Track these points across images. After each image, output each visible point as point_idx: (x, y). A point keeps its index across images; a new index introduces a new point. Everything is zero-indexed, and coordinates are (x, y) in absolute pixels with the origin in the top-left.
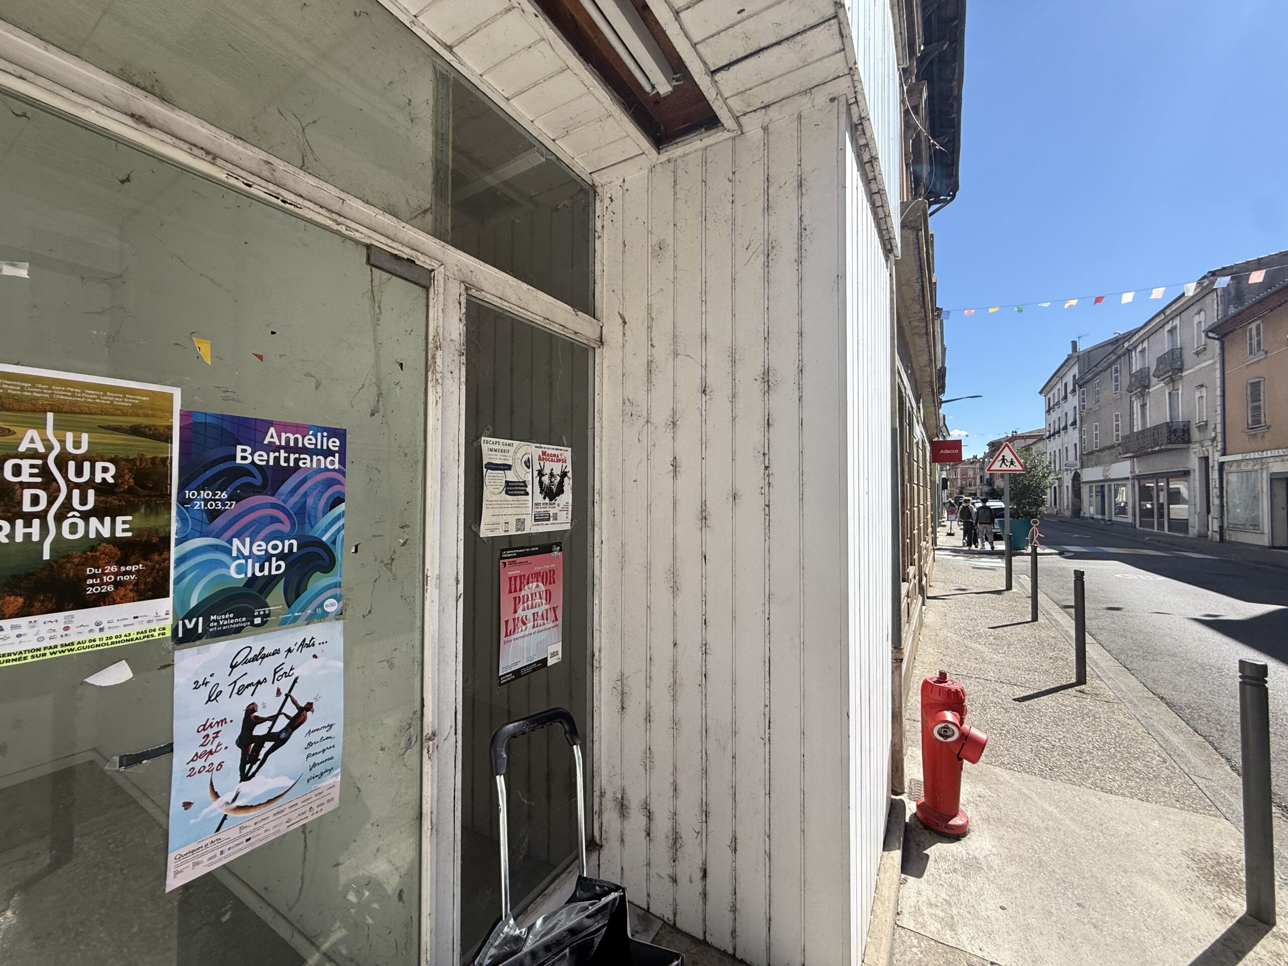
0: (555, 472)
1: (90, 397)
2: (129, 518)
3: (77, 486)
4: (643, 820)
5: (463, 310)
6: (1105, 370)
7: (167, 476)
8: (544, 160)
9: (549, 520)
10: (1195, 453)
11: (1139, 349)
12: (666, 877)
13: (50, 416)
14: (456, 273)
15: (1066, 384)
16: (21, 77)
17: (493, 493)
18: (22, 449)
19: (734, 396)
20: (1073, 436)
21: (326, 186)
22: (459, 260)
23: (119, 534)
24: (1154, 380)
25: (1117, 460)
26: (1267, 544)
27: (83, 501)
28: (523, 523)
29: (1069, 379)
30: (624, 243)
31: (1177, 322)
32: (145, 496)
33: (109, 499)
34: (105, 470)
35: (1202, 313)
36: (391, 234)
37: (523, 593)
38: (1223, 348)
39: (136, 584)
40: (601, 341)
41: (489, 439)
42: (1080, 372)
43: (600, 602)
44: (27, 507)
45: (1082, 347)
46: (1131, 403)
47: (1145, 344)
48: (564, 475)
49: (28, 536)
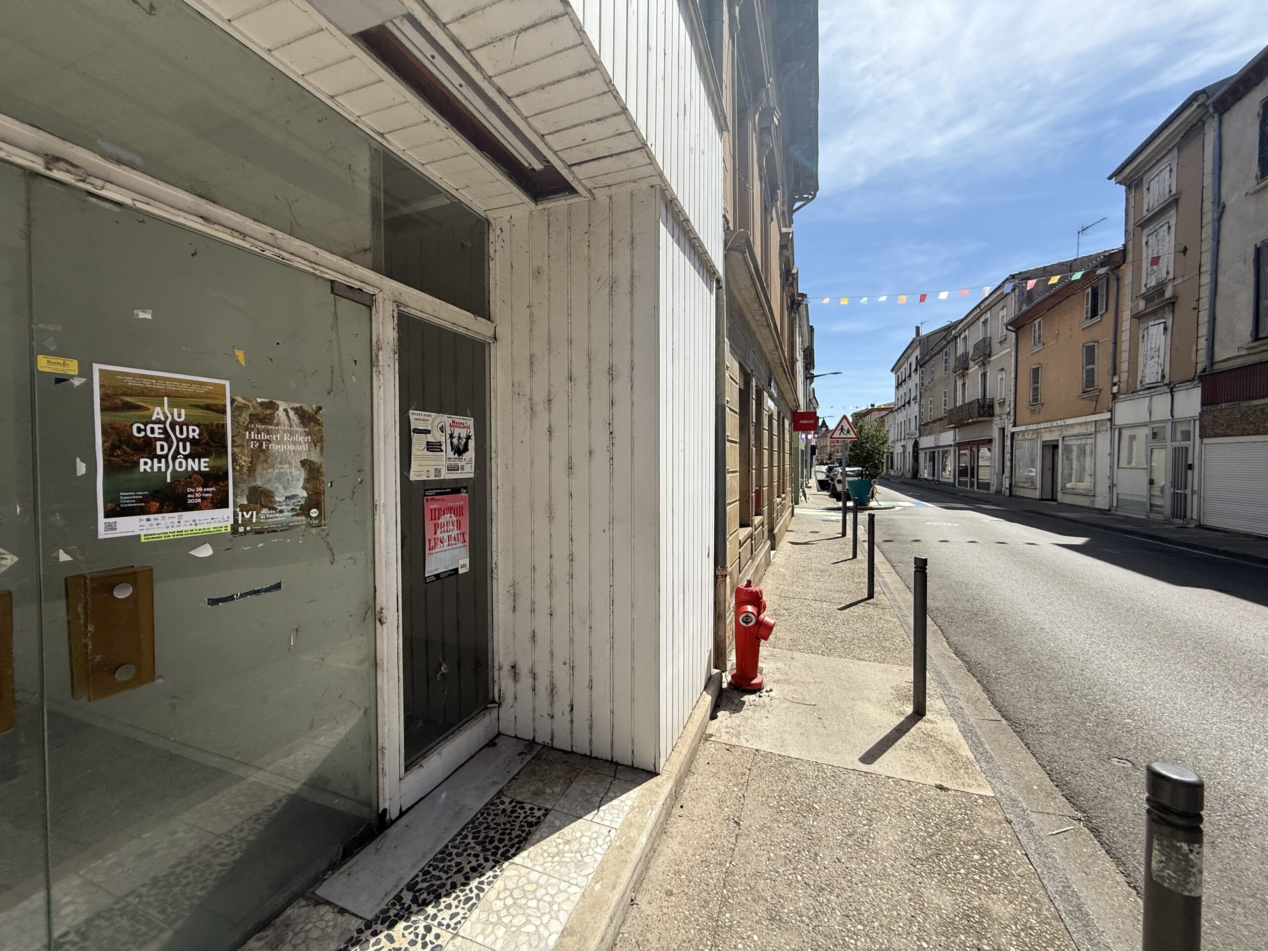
0: (462, 436)
1: (184, 388)
2: (207, 460)
3: (181, 440)
4: (531, 680)
5: (396, 322)
6: (938, 353)
7: (224, 435)
8: (449, 202)
9: (458, 470)
10: (996, 425)
11: (962, 336)
12: (546, 715)
13: (166, 399)
14: (390, 296)
15: (910, 364)
16: (148, 204)
17: (418, 450)
18: (154, 418)
19: (590, 383)
20: (914, 409)
21: (307, 245)
22: (392, 286)
23: (203, 469)
24: (971, 363)
25: (944, 430)
26: (1038, 497)
27: (185, 450)
28: (440, 472)
29: (913, 360)
30: (512, 264)
31: (988, 315)
32: (214, 447)
33: (197, 448)
34: (194, 431)
35: (1005, 309)
36: (347, 272)
37: (440, 521)
38: (1017, 339)
39: (212, 499)
40: (495, 338)
41: (414, 412)
42: (921, 354)
43: (497, 531)
44: (159, 452)
45: (924, 332)
46: (956, 382)
47: (967, 332)
48: (469, 437)
49: (160, 468)
